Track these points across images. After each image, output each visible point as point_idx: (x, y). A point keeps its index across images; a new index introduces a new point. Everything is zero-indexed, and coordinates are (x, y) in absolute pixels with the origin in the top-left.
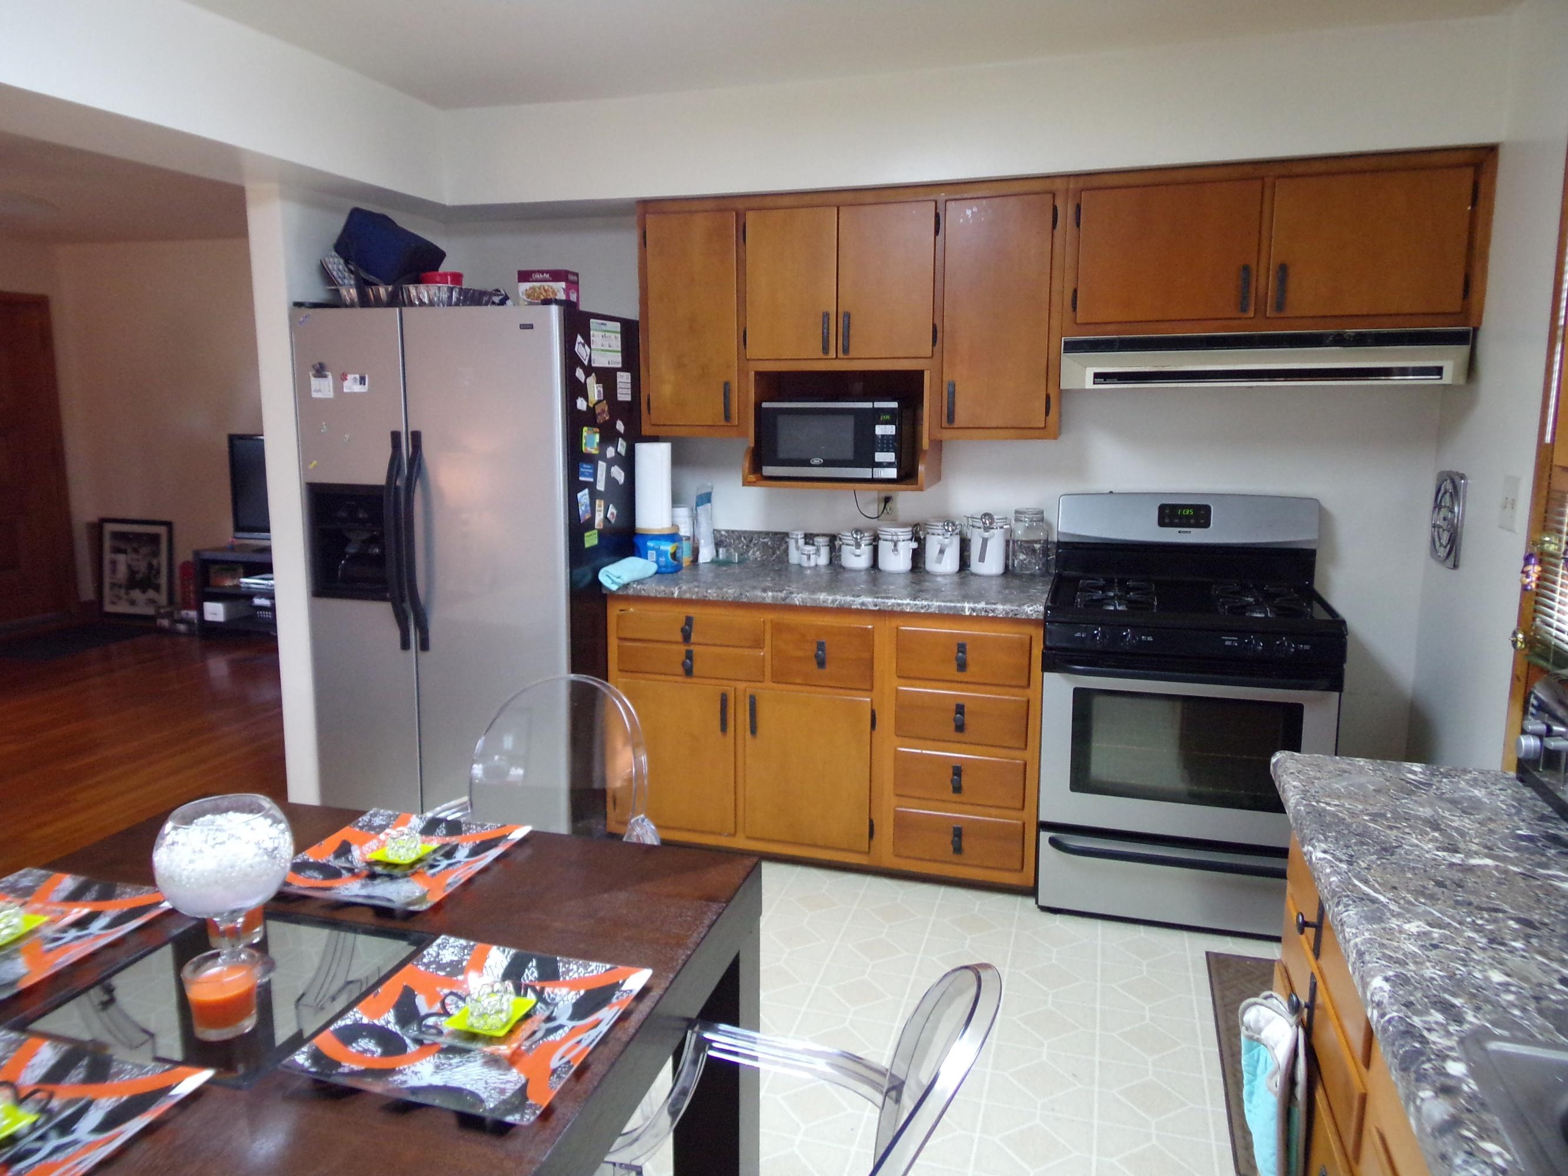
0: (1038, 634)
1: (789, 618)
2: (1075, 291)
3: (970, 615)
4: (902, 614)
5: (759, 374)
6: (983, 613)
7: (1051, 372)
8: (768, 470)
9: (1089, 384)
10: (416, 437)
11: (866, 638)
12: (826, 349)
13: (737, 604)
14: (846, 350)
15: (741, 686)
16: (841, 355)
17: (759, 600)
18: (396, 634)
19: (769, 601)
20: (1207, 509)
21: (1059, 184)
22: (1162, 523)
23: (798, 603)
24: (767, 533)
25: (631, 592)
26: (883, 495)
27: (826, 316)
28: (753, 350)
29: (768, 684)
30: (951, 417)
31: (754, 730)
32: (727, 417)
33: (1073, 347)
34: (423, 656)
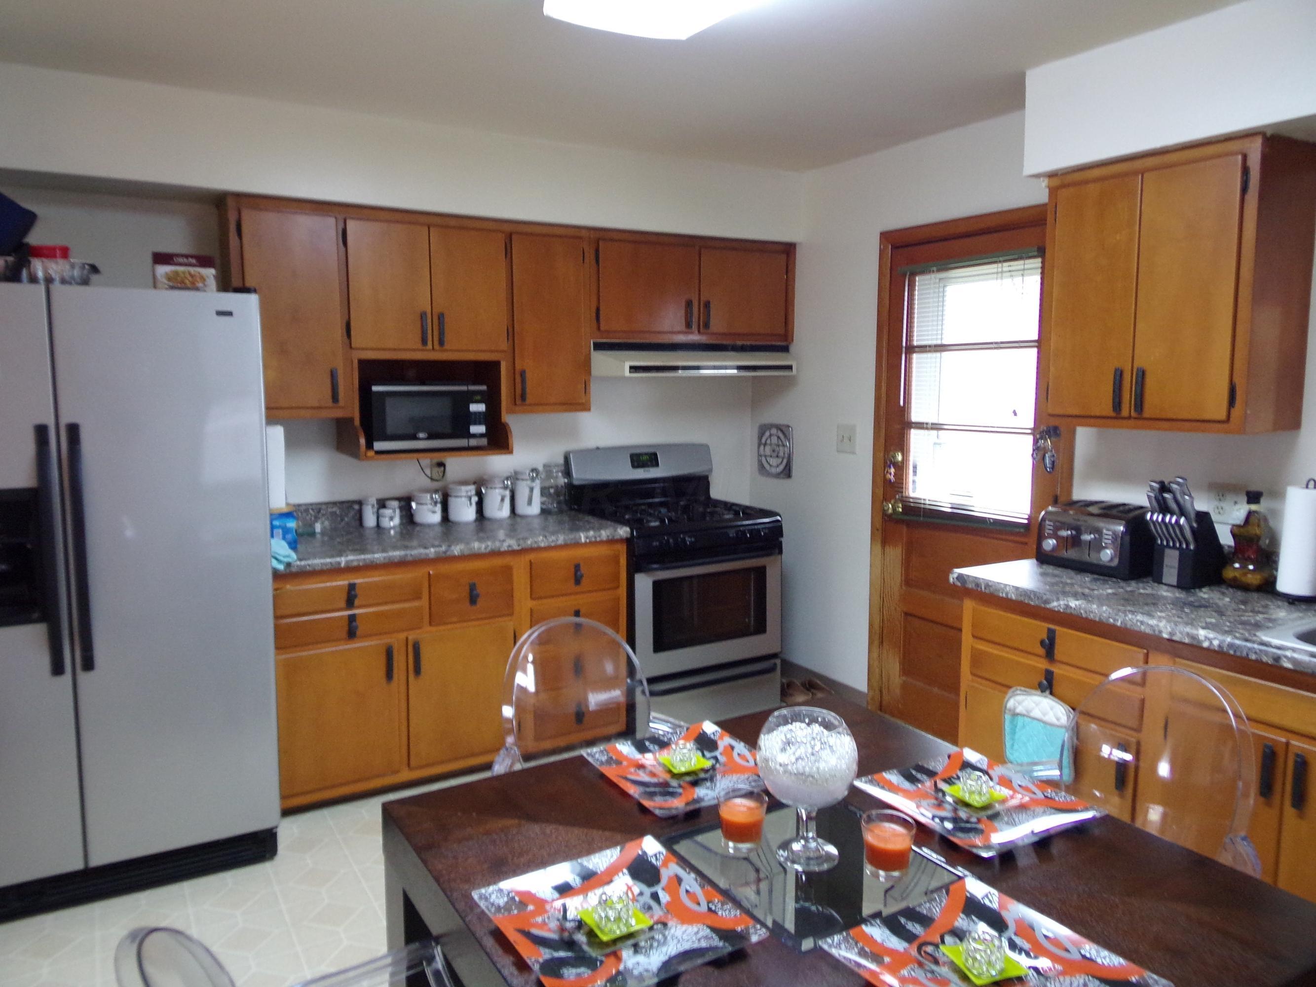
0: (623, 549)
1: (444, 568)
2: (598, 310)
3: (586, 543)
4: (539, 549)
5: (361, 362)
6: (593, 540)
7: (586, 366)
8: (378, 445)
9: (627, 373)
10: (73, 431)
11: (507, 571)
12: (424, 342)
13: (402, 564)
14: (441, 343)
15: (402, 636)
16: (437, 346)
17: (423, 557)
18: (44, 660)
19: (432, 556)
20: (655, 455)
21: (584, 233)
22: (634, 466)
23: (456, 554)
24: (334, 504)
25: (294, 570)
26: (435, 461)
27: (423, 316)
28: (357, 340)
29: (429, 629)
30: (523, 397)
31: (417, 671)
32: (335, 398)
33: (599, 347)
34: (84, 678)
